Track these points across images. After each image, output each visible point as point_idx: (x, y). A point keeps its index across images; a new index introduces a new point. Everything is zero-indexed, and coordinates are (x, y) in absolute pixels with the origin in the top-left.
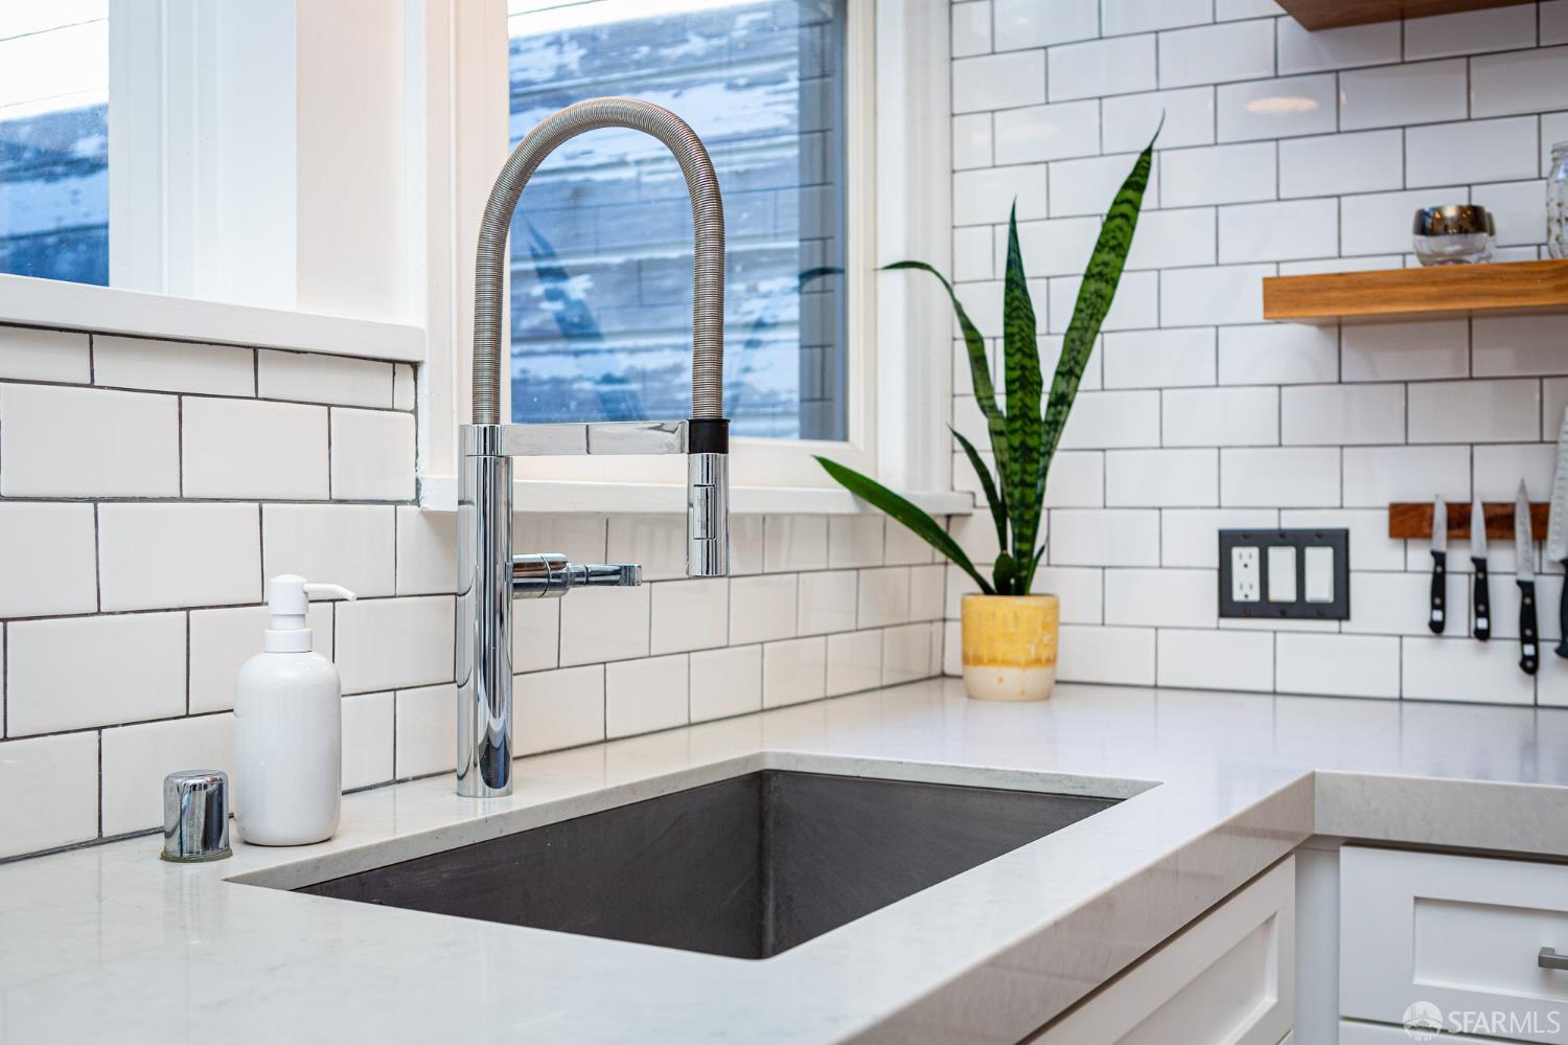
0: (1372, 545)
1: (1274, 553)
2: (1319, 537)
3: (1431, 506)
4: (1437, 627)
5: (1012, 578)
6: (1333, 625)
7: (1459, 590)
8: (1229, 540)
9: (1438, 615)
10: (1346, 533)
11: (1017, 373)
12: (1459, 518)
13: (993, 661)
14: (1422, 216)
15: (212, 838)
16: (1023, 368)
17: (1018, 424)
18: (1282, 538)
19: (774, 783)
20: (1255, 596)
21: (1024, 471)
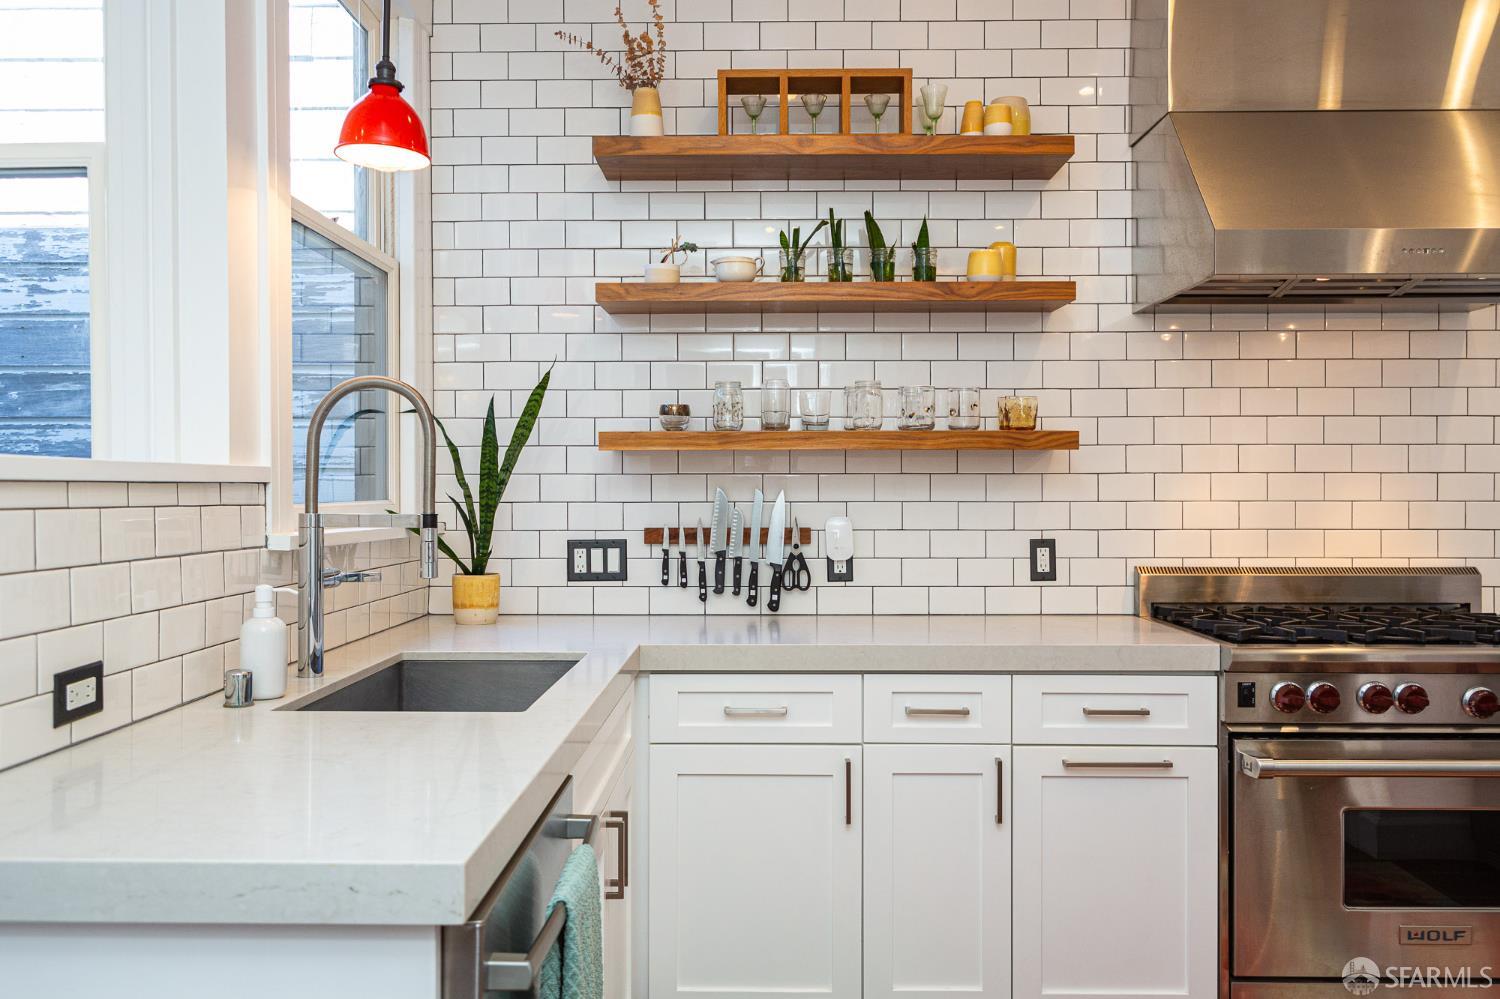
0: (636, 546)
1: (594, 551)
2: (614, 544)
3: (663, 529)
4: (665, 583)
5: (479, 569)
6: (619, 583)
7: (674, 566)
8: (572, 545)
9: (665, 577)
10: (626, 541)
11: (486, 471)
12: (674, 535)
13: (471, 606)
14: (663, 407)
15: (248, 698)
16: (489, 469)
17: (485, 494)
18: (597, 544)
19: (405, 667)
20: (584, 571)
21: (487, 516)
